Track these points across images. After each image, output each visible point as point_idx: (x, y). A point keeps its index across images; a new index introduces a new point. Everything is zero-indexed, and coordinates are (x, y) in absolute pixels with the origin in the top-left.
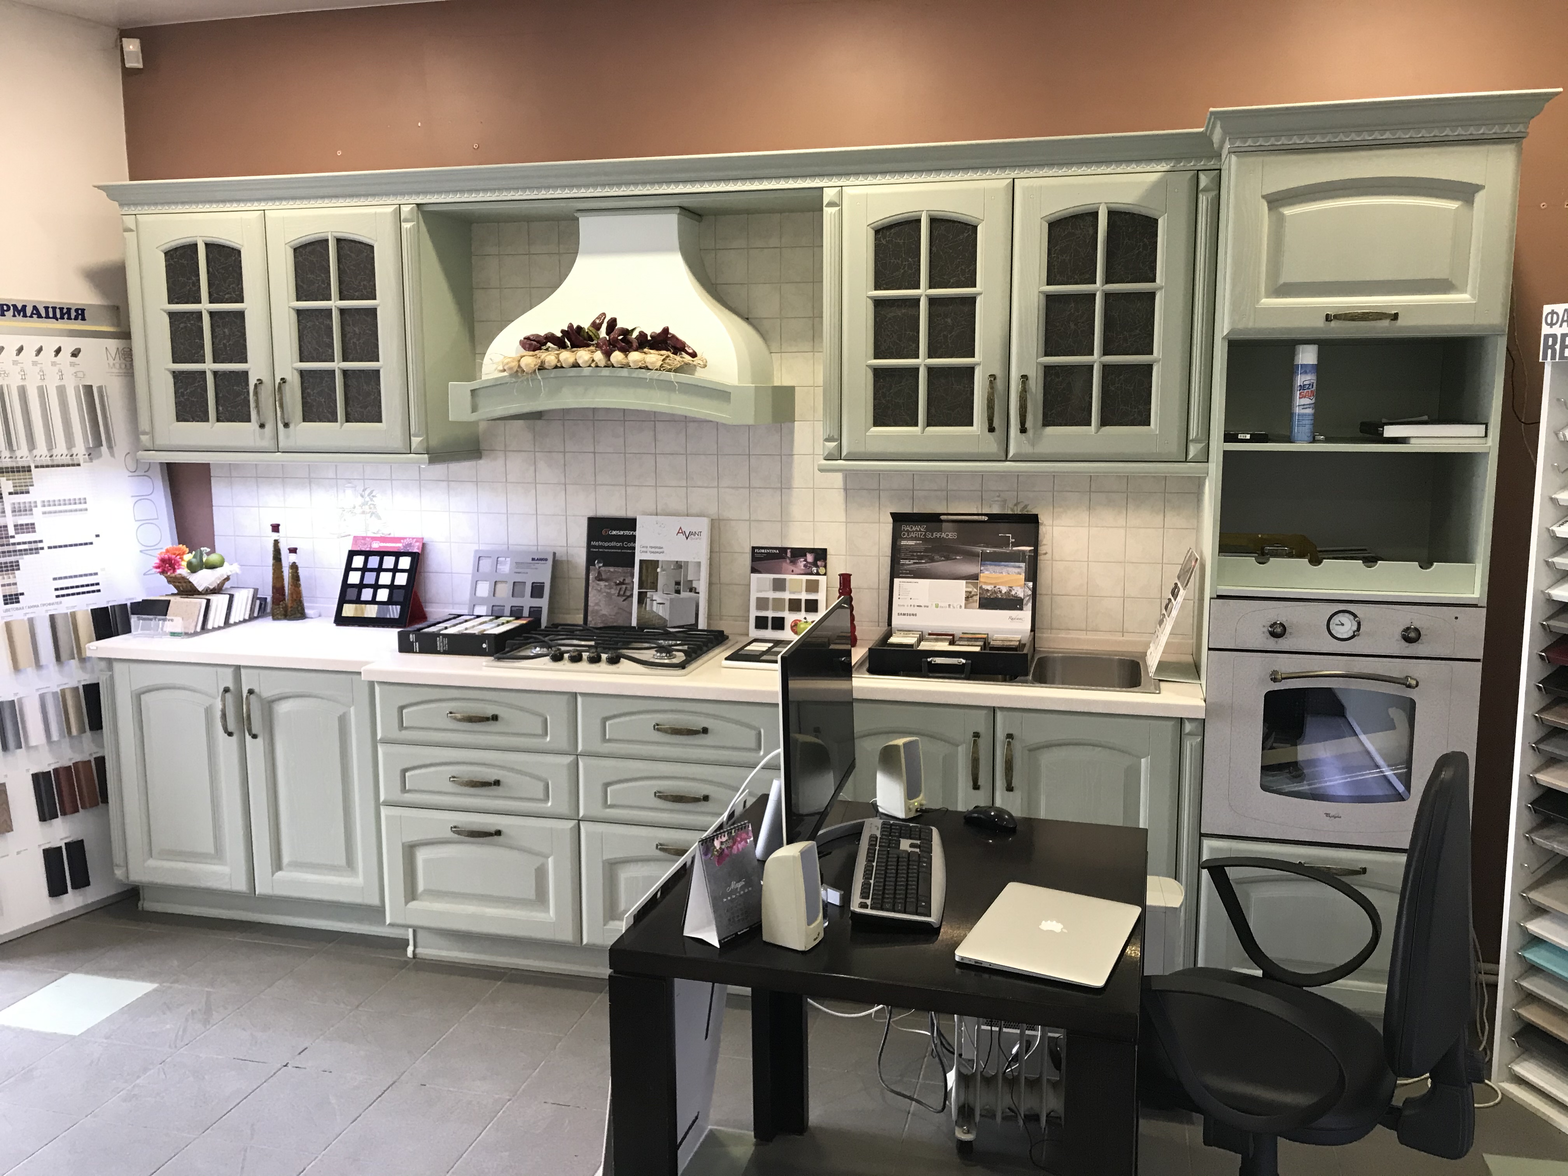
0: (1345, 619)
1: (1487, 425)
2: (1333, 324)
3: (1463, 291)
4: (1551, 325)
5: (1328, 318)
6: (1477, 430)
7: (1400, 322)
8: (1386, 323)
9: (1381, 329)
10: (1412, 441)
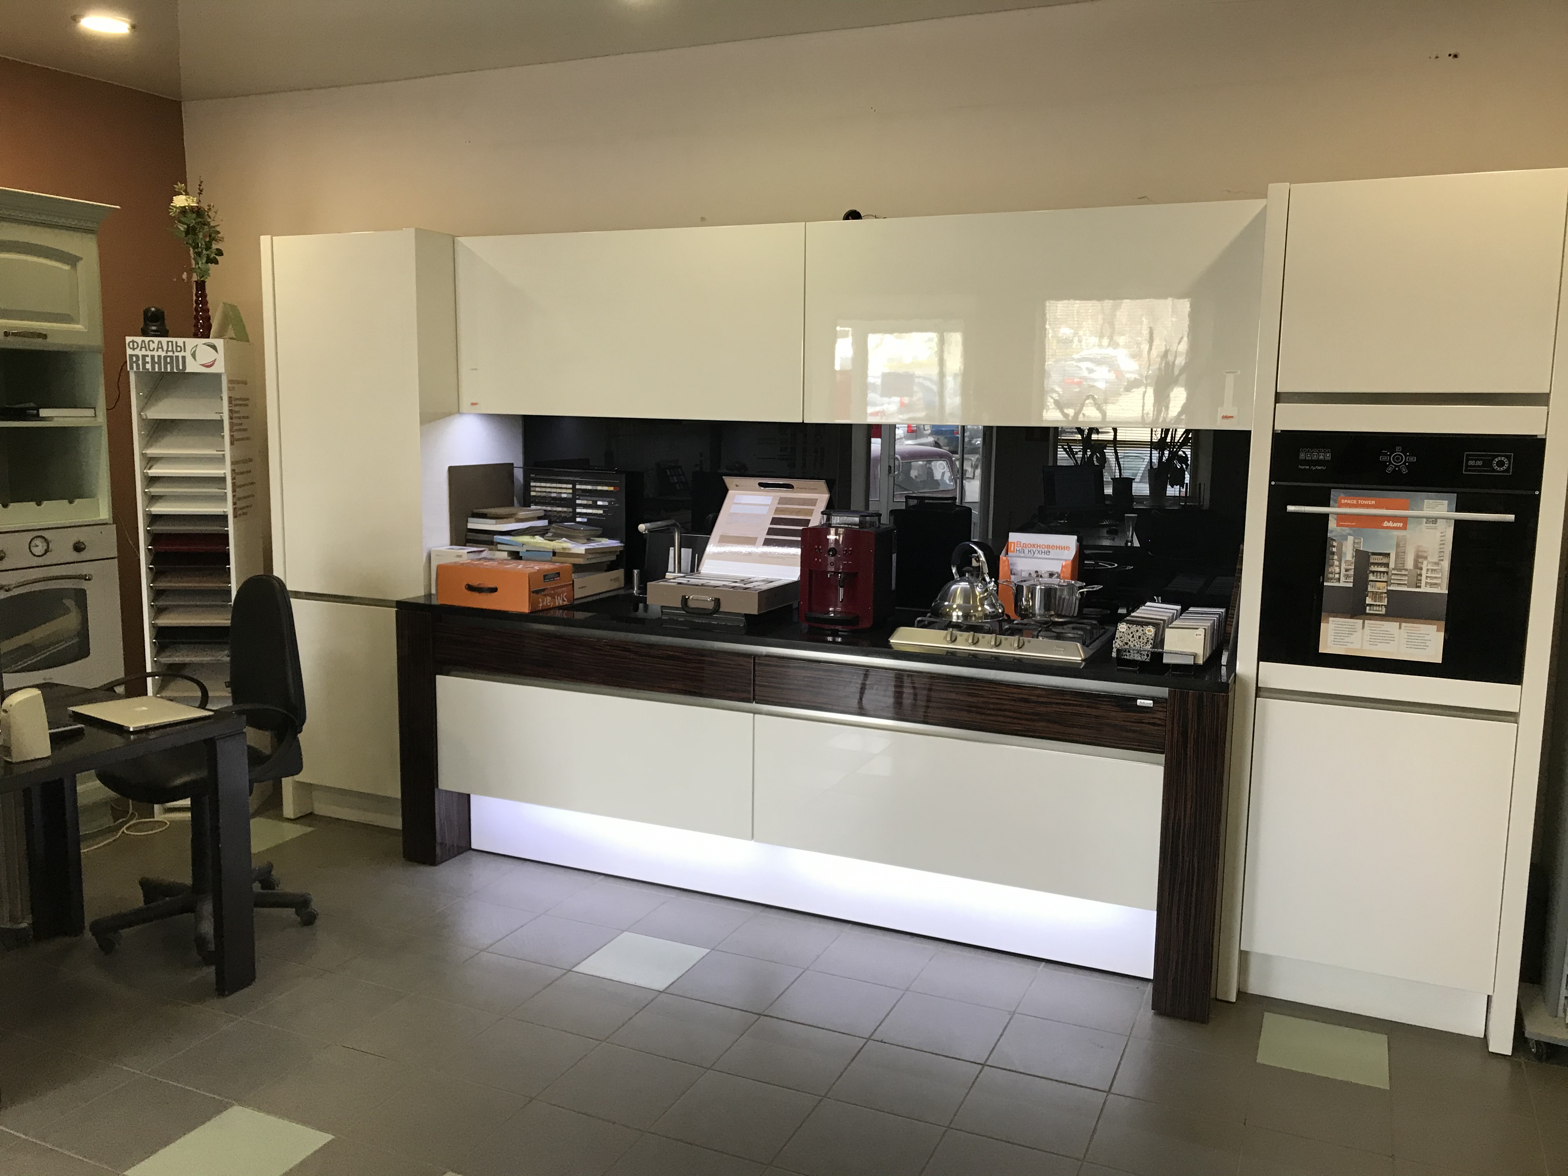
0: (38, 542)
1: (94, 408)
2: (9, 338)
3: (78, 323)
4: (134, 349)
5: (6, 334)
6: (89, 412)
7: (49, 340)
8: (40, 340)
9: (36, 344)
10: (55, 419)
